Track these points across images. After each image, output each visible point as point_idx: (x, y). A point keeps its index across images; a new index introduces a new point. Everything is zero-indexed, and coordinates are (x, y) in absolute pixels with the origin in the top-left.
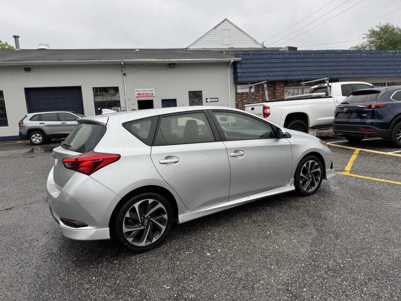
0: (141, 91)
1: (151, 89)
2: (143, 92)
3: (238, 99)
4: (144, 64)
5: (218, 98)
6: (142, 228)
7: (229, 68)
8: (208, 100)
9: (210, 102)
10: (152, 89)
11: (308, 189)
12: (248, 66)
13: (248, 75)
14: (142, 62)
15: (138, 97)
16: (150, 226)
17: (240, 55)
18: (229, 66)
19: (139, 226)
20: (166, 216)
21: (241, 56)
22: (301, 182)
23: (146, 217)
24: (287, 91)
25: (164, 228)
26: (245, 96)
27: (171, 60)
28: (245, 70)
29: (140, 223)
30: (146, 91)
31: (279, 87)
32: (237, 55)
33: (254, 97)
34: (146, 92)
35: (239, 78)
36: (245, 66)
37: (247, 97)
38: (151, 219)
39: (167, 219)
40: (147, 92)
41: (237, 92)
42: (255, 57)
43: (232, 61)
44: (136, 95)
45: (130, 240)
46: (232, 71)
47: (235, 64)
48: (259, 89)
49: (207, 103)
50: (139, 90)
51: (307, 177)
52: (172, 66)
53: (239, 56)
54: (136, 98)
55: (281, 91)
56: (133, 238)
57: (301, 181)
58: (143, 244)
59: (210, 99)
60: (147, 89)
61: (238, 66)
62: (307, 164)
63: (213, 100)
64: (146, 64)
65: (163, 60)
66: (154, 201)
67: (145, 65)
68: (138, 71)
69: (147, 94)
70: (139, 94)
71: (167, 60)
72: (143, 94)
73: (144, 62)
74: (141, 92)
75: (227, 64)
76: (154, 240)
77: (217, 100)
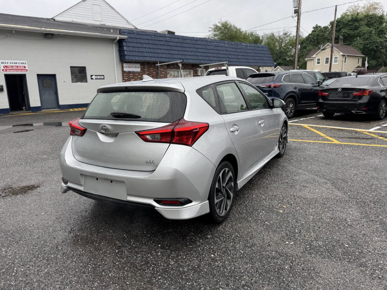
0: (9, 63)
1: (22, 62)
2: (12, 65)
3: (125, 78)
4: (12, 31)
5: (104, 76)
7: (114, 45)
8: (93, 77)
9: (96, 79)
10: (24, 62)
12: (134, 45)
13: (134, 54)
14: (10, 28)
15: (5, 70)
17: (125, 33)
18: (115, 43)
21: (126, 34)
24: (169, 73)
26: (132, 75)
27: (49, 29)
28: (131, 49)
30: (16, 63)
31: (163, 69)
32: (122, 32)
33: (140, 77)
34: (16, 65)
35: (126, 56)
36: (131, 45)
37: (134, 76)
40: (18, 65)
41: (123, 70)
42: (140, 36)
43: (118, 38)
44: (2, 68)
46: (118, 49)
47: (121, 41)
48: (145, 69)
49: (92, 80)
50: (7, 61)
52: (48, 36)
53: (124, 33)
54: (2, 72)
55: (164, 73)
59: (95, 75)
60: (18, 62)
61: (124, 44)
63: (99, 77)
64: (15, 31)
65: (38, 28)
67: (14, 32)
68: (5, 38)
69: (17, 66)
70: (6, 67)
71: (43, 29)
72: (12, 66)
73: (13, 28)
74: (9, 65)
75: (112, 40)
77: (103, 78)
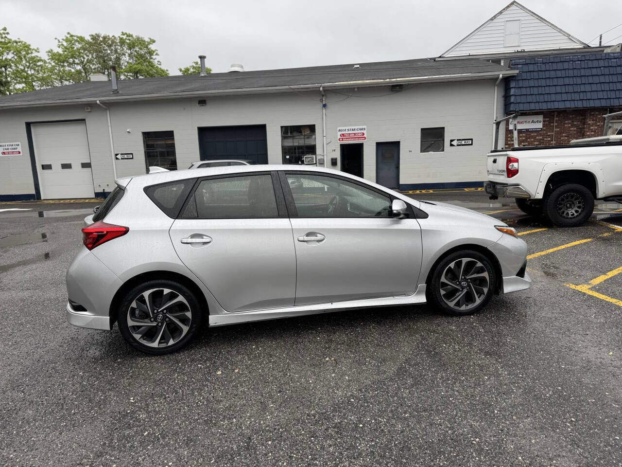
0: (347, 130)
1: (361, 127)
2: (349, 132)
3: (509, 141)
4: (354, 88)
5: (472, 139)
6: (155, 324)
7: (496, 87)
8: (454, 143)
9: (458, 145)
10: (364, 127)
11: (458, 304)
12: (532, 83)
13: (530, 99)
14: (349, 85)
15: (341, 140)
16: (165, 324)
17: (518, 64)
18: (498, 86)
19: (151, 321)
20: (189, 314)
21: (519, 66)
22: (443, 292)
23: (161, 311)
24: (610, 127)
25: (185, 329)
26: (524, 137)
27: (395, 80)
28: (524, 91)
29: (152, 318)
30: (354, 130)
31: (593, 120)
32: (512, 65)
33: (541, 138)
34: (354, 132)
35: (512, 105)
36: (526, 84)
37: (527, 138)
38: (167, 315)
39: (191, 318)
40: (356, 132)
41: (508, 128)
42: (548, 67)
43: (501, 76)
44: (339, 137)
45: (137, 337)
46: (503, 94)
47: (507, 80)
48: (552, 124)
49: (452, 147)
50: (344, 128)
51: (457, 285)
52: (397, 88)
53: (516, 66)
54: (339, 141)
55: (596, 127)
56: (141, 335)
57: (443, 290)
58: (155, 345)
59: (458, 140)
60: (356, 127)
61: (513, 84)
62: (456, 262)
63: (463, 142)
64: (358, 88)
65: (382, 80)
66: (171, 292)
67: (356, 90)
68: (344, 100)
69: (355, 134)
70: (343, 135)
71: (388, 80)
72: (349, 134)
73: (353, 85)
74: (347, 132)
75: (493, 81)
76: (171, 342)
77: (470, 143)
